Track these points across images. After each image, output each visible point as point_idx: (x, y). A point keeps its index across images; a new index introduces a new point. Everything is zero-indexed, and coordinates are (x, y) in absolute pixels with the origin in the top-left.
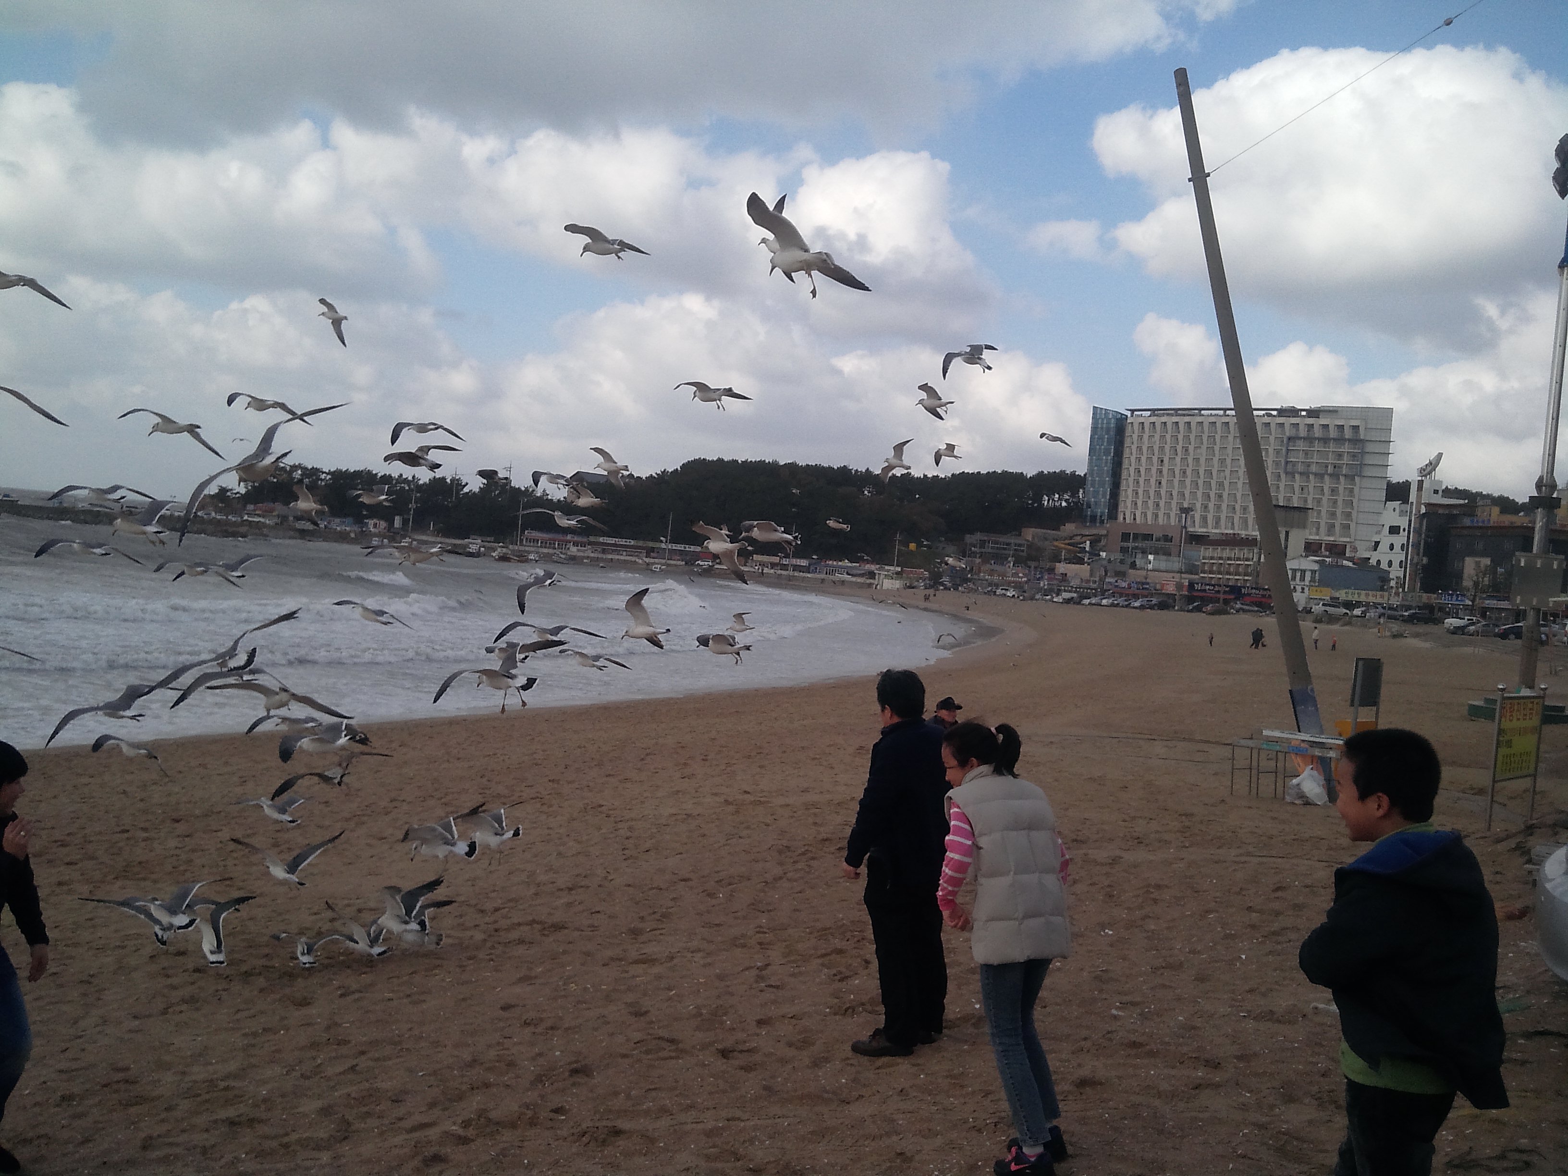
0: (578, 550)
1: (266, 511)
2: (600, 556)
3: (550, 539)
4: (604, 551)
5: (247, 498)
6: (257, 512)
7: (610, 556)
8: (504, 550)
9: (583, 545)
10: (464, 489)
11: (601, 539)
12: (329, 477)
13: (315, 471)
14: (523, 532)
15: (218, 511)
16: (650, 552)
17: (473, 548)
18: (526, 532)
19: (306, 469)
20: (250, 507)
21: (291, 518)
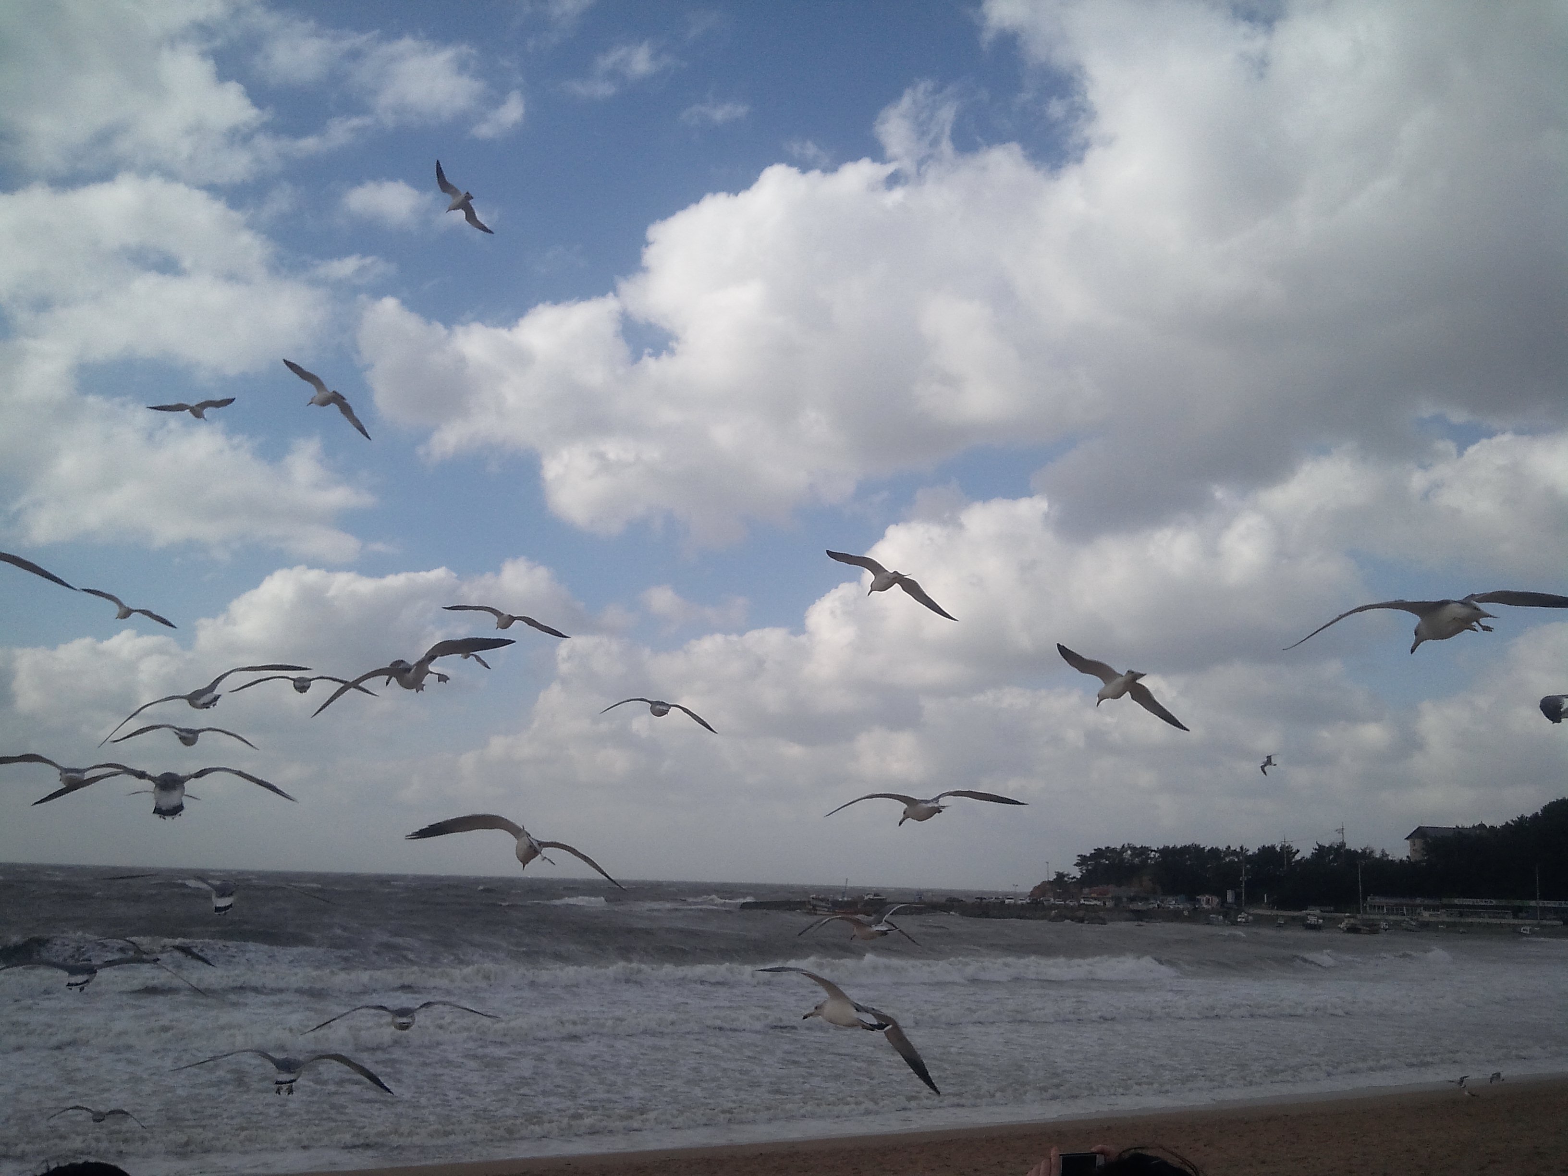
0: (1431, 915)
1: (1100, 894)
2: (1457, 920)
3: (1396, 905)
4: (1461, 915)
5: (1082, 882)
6: (1093, 895)
7: (1470, 920)
8: (1352, 921)
9: (1435, 908)
10: (1296, 857)
11: (1456, 901)
12: (1157, 855)
13: (1144, 850)
14: (1365, 899)
15: (1057, 896)
16: (1517, 912)
17: (1312, 920)
18: (1369, 898)
19: (1135, 848)
20: (1086, 891)
21: (1125, 900)
